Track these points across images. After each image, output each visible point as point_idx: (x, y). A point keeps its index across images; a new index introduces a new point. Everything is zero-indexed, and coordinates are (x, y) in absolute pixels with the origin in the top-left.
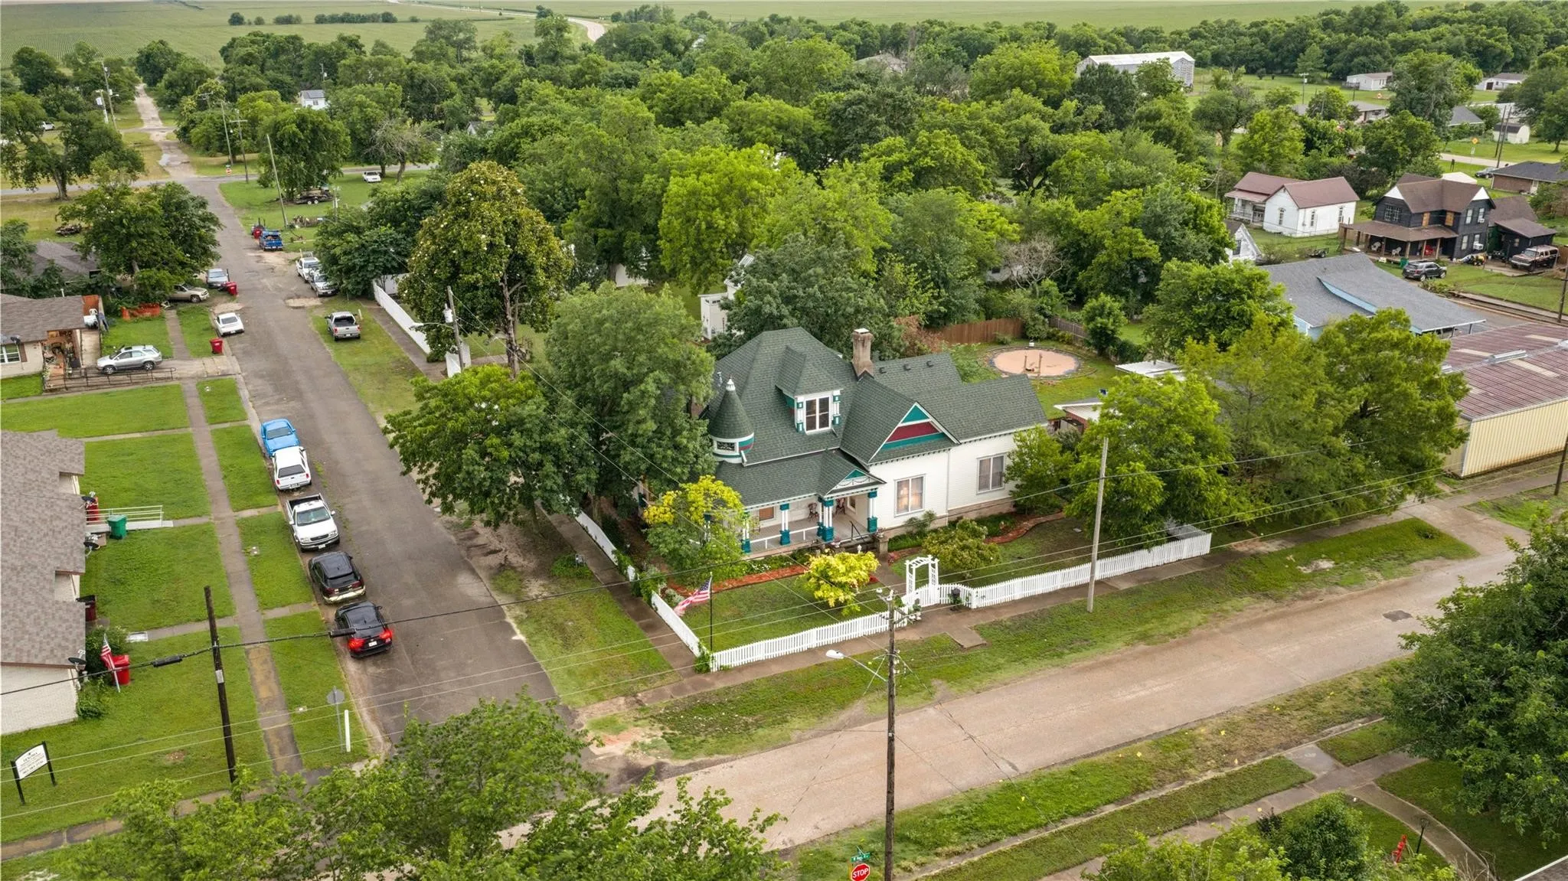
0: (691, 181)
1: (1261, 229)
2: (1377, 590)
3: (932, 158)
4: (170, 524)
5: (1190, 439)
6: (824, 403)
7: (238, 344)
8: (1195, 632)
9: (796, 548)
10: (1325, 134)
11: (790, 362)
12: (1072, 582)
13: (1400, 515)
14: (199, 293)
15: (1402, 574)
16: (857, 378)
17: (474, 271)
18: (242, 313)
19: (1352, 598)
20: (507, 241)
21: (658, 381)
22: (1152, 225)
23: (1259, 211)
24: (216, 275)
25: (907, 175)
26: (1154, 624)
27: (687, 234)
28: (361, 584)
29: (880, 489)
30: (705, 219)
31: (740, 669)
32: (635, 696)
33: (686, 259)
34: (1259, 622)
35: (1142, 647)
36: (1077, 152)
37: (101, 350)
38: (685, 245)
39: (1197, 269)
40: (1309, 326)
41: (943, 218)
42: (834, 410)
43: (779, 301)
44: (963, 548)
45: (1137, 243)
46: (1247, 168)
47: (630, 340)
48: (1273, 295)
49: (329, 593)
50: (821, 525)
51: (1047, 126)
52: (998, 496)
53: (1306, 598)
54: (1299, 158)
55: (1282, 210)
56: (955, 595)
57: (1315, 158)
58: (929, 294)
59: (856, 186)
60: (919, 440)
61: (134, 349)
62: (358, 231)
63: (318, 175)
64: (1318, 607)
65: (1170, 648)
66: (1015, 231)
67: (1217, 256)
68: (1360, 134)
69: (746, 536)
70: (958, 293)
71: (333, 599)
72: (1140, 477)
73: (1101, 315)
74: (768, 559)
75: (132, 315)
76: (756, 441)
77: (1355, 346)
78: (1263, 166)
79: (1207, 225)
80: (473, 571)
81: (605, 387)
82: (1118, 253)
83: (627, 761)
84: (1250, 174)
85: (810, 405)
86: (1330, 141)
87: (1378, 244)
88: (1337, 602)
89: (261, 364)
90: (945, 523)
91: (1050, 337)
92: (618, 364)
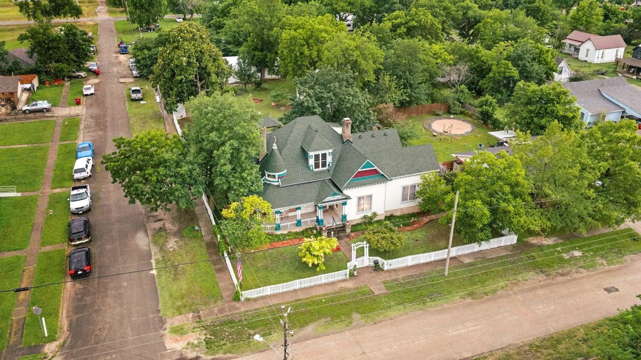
0: (292, 32)
1: (577, 58)
2: (603, 272)
3: (416, 22)
4: (19, 194)
5: (507, 189)
6: (324, 156)
7: (90, 100)
8: (499, 293)
9: (304, 228)
10: (614, 12)
11: (309, 134)
12: (440, 258)
13: (623, 226)
14: (82, 74)
15: (618, 262)
16: (343, 143)
17: (180, 75)
18: (96, 85)
19: (588, 276)
20: (197, 60)
21: (232, 145)
22: (516, 60)
23: (577, 50)
24: (92, 65)
25: (403, 29)
26: (478, 286)
27: (291, 57)
28: (88, 236)
29: (348, 201)
30: (299, 50)
31: (256, 300)
32: (198, 313)
33: (290, 69)
34: (534, 289)
35: (469, 300)
36: (489, 20)
37: (28, 102)
38: (289, 63)
39: (533, 86)
40: (590, 114)
41: (413, 53)
42: (329, 159)
43: (313, 99)
44: (383, 238)
45: (508, 68)
46: (575, 28)
47: (220, 123)
48: (570, 102)
49: (72, 241)
50: (317, 217)
51: (477, 6)
52: (411, 206)
53: (562, 275)
54: (600, 24)
55: (588, 50)
56: (376, 263)
57: (608, 23)
58: (401, 91)
59: (365, 39)
60: (369, 178)
61: (39, 102)
62: (149, 49)
63: (153, 19)
64: (569, 281)
65: (484, 302)
66: (451, 59)
67: (549, 76)
68: (631, 12)
69: (278, 222)
70: (416, 91)
71: (73, 243)
72: (479, 208)
73: (486, 105)
74: (289, 234)
75: (50, 84)
76: (287, 174)
77: (606, 139)
78: (582, 28)
79: (545, 60)
80: (146, 231)
81: (208, 146)
82: (499, 73)
83: (181, 354)
84: (575, 31)
85: (317, 157)
86: (617, 16)
87: (633, 69)
88: (579, 278)
89: (95, 111)
90: (383, 218)
91: (461, 113)
92: (213, 135)
